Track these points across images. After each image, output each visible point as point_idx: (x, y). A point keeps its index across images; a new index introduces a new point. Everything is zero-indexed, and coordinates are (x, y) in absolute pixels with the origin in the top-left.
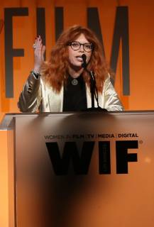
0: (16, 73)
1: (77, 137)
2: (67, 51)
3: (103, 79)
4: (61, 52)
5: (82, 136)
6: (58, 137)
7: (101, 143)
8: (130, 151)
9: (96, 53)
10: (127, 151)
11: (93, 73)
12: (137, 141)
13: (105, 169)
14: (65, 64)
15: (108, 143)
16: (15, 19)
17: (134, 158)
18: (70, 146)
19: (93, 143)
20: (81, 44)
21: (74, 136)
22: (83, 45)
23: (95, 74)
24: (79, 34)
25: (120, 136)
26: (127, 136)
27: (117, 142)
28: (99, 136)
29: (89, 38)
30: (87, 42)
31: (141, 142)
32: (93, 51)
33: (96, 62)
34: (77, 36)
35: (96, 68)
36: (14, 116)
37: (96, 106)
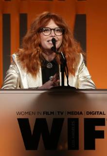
1: (47, 113)
4: (33, 39)
5: (52, 113)
7: (70, 120)
8: (98, 128)
10: (94, 128)
11: (64, 55)
12: (104, 119)
13: (74, 146)
15: (77, 120)
17: (101, 135)
18: (40, 122)
19: (63, 119)
20: (51, 30)
21: (44, 113)
22: (54, 30)
23: (67, 56)
24: (49, 20)
25: (88, 113)
26: (95, 114)
27: (85, 119)
28: (68, 113)
29: (58, 23)
30: (57, 27)
33: (67, 45)
35: (67, 50)
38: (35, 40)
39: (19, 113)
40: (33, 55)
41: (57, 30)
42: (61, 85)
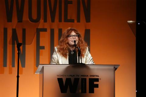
0: (41, 57)
1: (72, 76)
2: (67, 39)
3: (84, 50)
4: (64, 41)
5: (74, 76)
6: (63, 75)
7: (82, 79)
8: (95, 83)
9: (80, 39)
10: (94, 83)
11: (80, 48)
12: (98, 79)
13: (84, 91)
14: (67, 45)
15: (86, 79)
16: (41, 33)
17: (97, 86)
18: (68, 80)
19: (79, 79)
20: (73, 36)
21: (70, 75)
22: (74, 35)
23: (81, 48)
25: (91, 76)
26: (94, 76)
27: (90, 79)
28: (81, 76)
30: (75, 34)
31: (100, 79)
32: (79, 38)
33: (81, 43)
34: (71, 32)
35: (81, 45)
36: (43, 65)
37: (80, 62)
38: (65, 41)
39: (58, 76)
40: (65, 48)
41: (76, 36)
42: (78, 62)
